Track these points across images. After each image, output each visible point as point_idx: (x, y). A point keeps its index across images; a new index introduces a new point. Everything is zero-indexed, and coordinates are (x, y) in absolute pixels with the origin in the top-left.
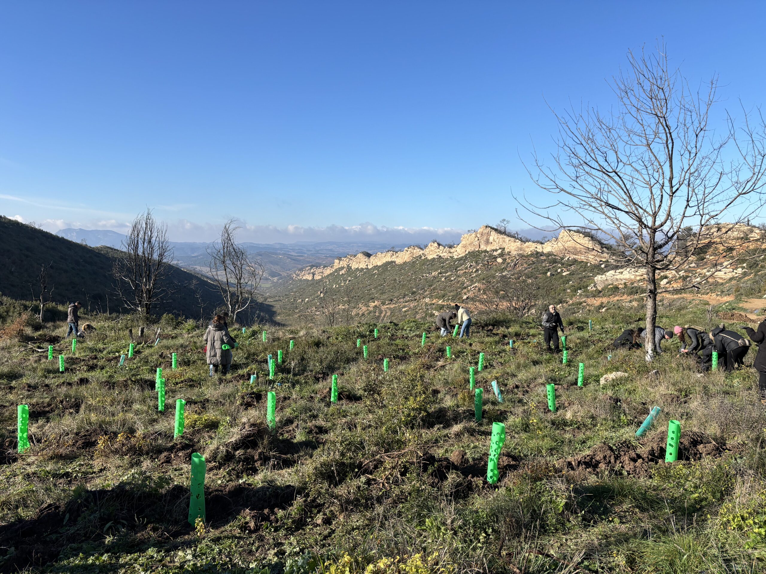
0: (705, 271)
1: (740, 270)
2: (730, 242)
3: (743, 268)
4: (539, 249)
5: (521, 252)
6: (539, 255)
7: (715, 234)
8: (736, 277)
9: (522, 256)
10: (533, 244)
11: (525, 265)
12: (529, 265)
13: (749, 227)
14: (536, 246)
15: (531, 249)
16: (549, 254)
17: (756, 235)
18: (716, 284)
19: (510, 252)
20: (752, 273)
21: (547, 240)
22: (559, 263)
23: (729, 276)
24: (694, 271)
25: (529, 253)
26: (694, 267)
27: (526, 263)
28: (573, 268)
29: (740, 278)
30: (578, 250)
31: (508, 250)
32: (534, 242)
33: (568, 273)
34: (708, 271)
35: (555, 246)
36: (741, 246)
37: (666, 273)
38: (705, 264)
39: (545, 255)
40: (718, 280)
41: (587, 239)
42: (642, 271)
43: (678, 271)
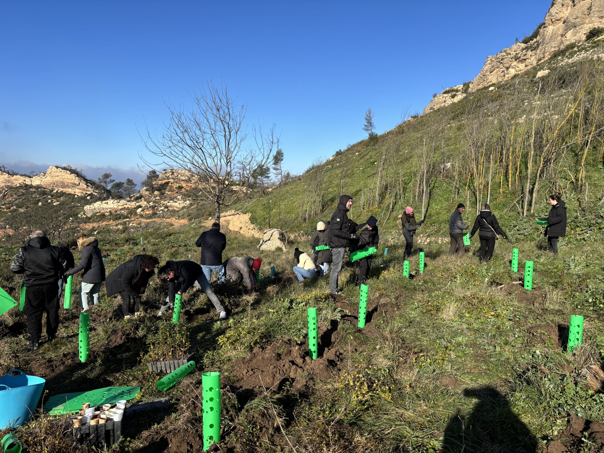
0: (166, 202)
1: (188, 202)
2: (180, 182)
3: (190, 200)
4: (28, 181)
5: (9, 184)
6: (28, 187)
7: (170, 176)
8: (186, 206)
9: (10, 188)
10: (22, 177)
11: (15, 196)
12: (19, 196)
13: (191, 173)
14: (24, 179)
15: (20, 182)
16: (38, 187)
17: (195, 179)
18: (174, 211)
20: (195, 204)
21: (35, 174)
22: (49, 195)
23: (182, 205)
24: (158, 202)
25: (18, 185)
26: (158, 199)
27: (16, 194)
28: (62, 198)
29: (189, 207)
30: (66, 184)
32: (22, 175)
33: (58, 203)
34: (169, 202)
35: (43, 180)
36: (187, 185)
37: (140, 203)
38: (166, 197)
39: (34, 187)
40: (175, 208)
41: (73, 176)
42: (123, 202)
43: (148, 202)
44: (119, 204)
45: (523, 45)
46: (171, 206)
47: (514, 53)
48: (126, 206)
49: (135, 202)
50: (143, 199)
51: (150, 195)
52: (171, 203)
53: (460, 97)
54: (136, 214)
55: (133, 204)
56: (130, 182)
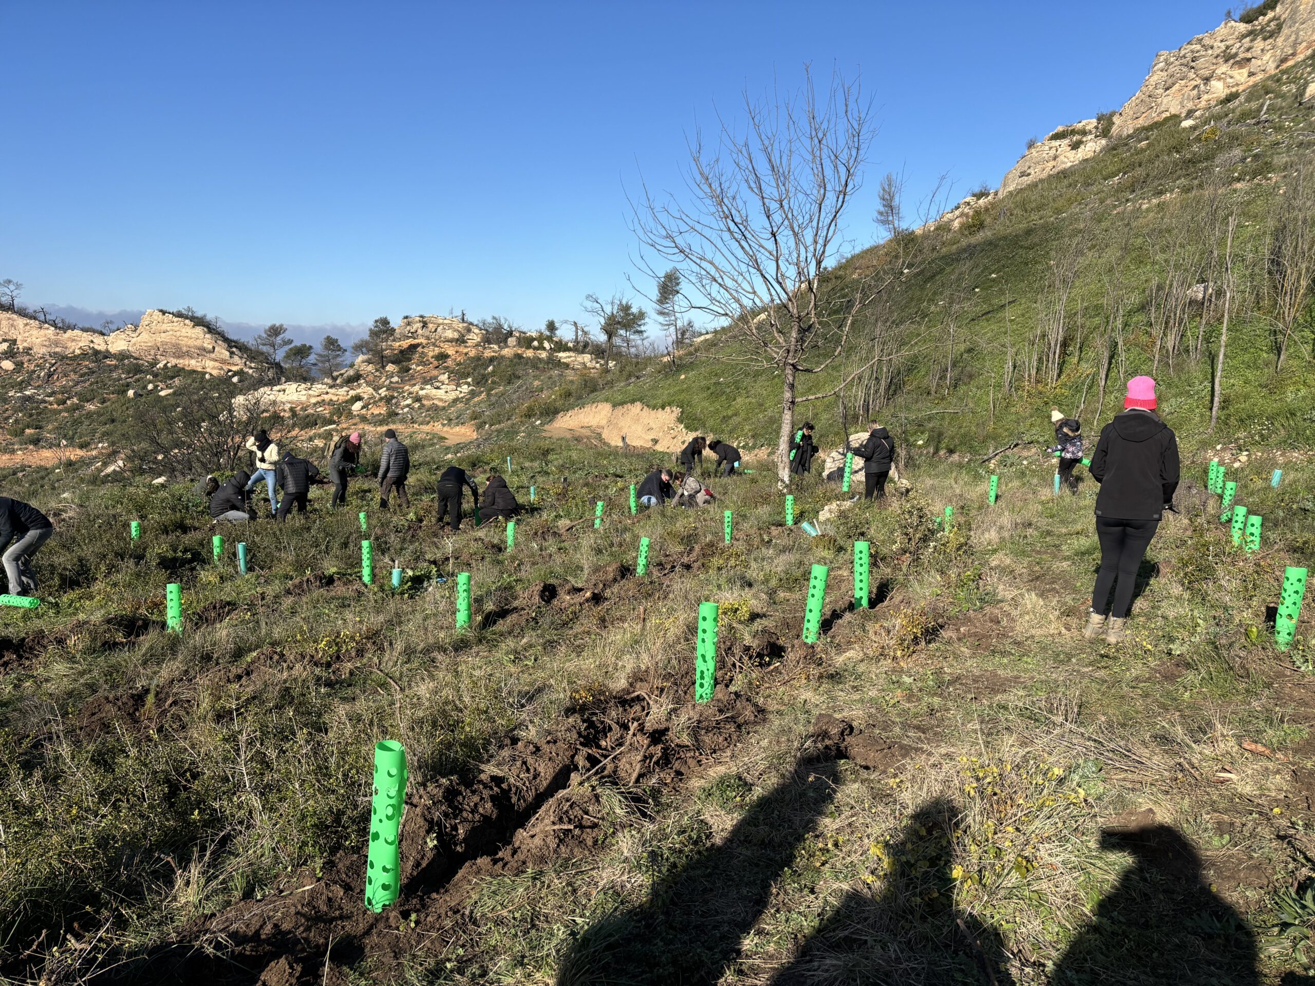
0: (417, 388)
1: (465, 388)
2: (442, 345)
3: (469, 384)
4: (99, 344)
5: (57, 350)
6: (100, 357)
7: (420, 331)
8: (462, 398)
9: (62, 358)
10: (85, 334)
11: (73, 376)
12: (81, 376)
13: (465, 325)
14: (91, 338)
15: (81, 344)
16: (123, 356)
17: (475, 337)
18: (435, 408)
19: (30, 349)
20: (482, 392)
21: (114, 327)
22: (147, 372)
23: (452, 396)
24: (397, 388)
25: (78, 352)
26: (397, 382)
27: (75, 373)
28: (176, 381)
29: (467, 400)
30: (184, 349)
31: (25, 344)
32: (85, 330)
33: (171, 391)
34: (422, 389)
35: (133, 340)
36: (457, 352)
37: (358, 391)
38: (412, 377)
39: (114, 356)
40: (436, 402)
41: (199, 330)
42: (318, 388)
43: (377, 389)
44: (310, 392)
45: (1243, 27)
46: (427, 397)
47: (1222, 46)
48: (327, 398)
49: (345, 389)
50: (362, 381)
51: (377, 374)
52: (429, 390)
53: (1092, 147)
54: (350, 415)
55: (342, 394)
56: (331, 343)
